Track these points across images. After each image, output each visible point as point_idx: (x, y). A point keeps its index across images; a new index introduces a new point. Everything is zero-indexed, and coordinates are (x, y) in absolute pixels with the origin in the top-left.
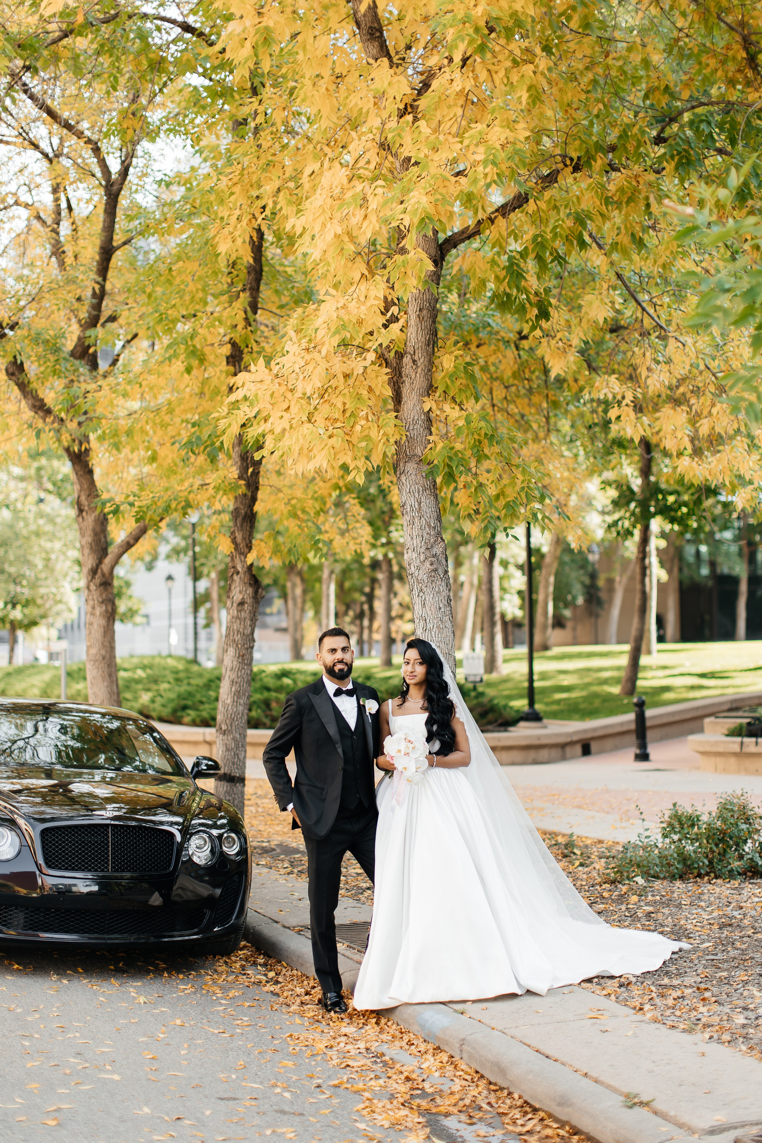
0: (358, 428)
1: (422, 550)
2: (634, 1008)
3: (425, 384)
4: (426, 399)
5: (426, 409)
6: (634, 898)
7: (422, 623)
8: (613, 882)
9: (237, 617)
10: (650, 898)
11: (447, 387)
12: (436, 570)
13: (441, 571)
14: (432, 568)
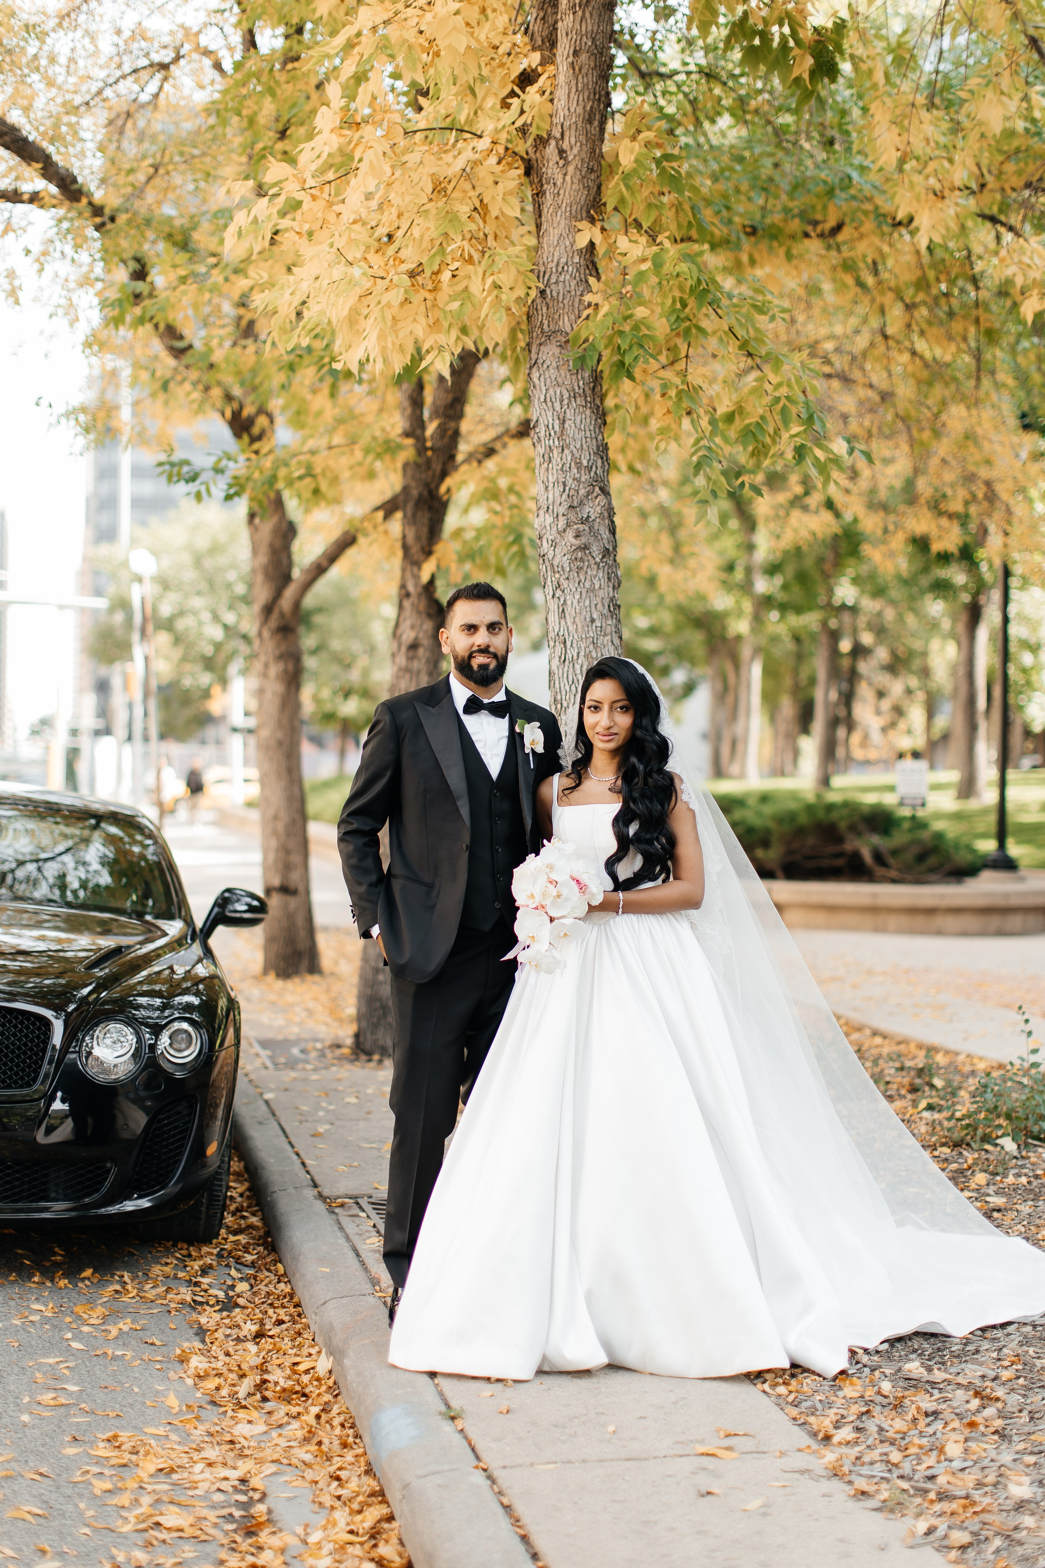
0: (446, 276)
1: (562, 510)
2: (814, 1435)
3: (582, 197)
4: (584, 225)
5: (582, 241)
6: (981, 1178)
7: (559, 647)
8: (957, 1145)
9: (407, 670)
10: (1011, 1179)
11: (622, 200)
12: (585, 548)
13: (596, 550)
14: (577, 542)
